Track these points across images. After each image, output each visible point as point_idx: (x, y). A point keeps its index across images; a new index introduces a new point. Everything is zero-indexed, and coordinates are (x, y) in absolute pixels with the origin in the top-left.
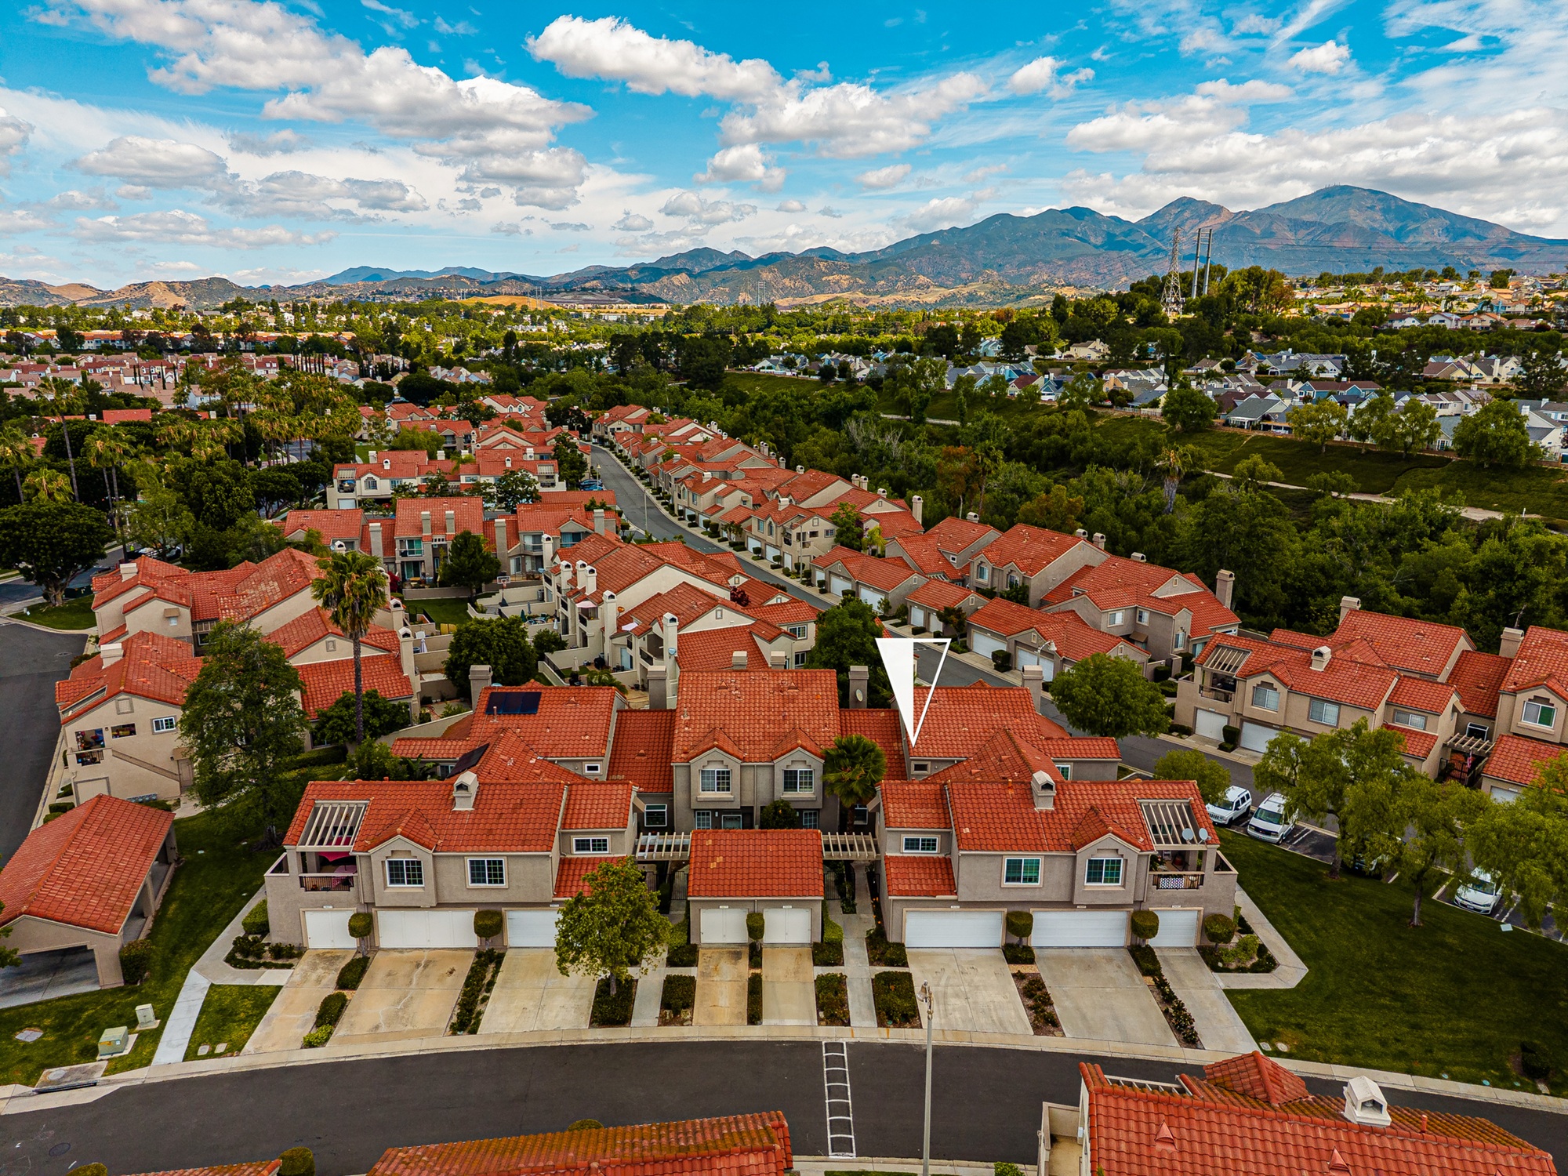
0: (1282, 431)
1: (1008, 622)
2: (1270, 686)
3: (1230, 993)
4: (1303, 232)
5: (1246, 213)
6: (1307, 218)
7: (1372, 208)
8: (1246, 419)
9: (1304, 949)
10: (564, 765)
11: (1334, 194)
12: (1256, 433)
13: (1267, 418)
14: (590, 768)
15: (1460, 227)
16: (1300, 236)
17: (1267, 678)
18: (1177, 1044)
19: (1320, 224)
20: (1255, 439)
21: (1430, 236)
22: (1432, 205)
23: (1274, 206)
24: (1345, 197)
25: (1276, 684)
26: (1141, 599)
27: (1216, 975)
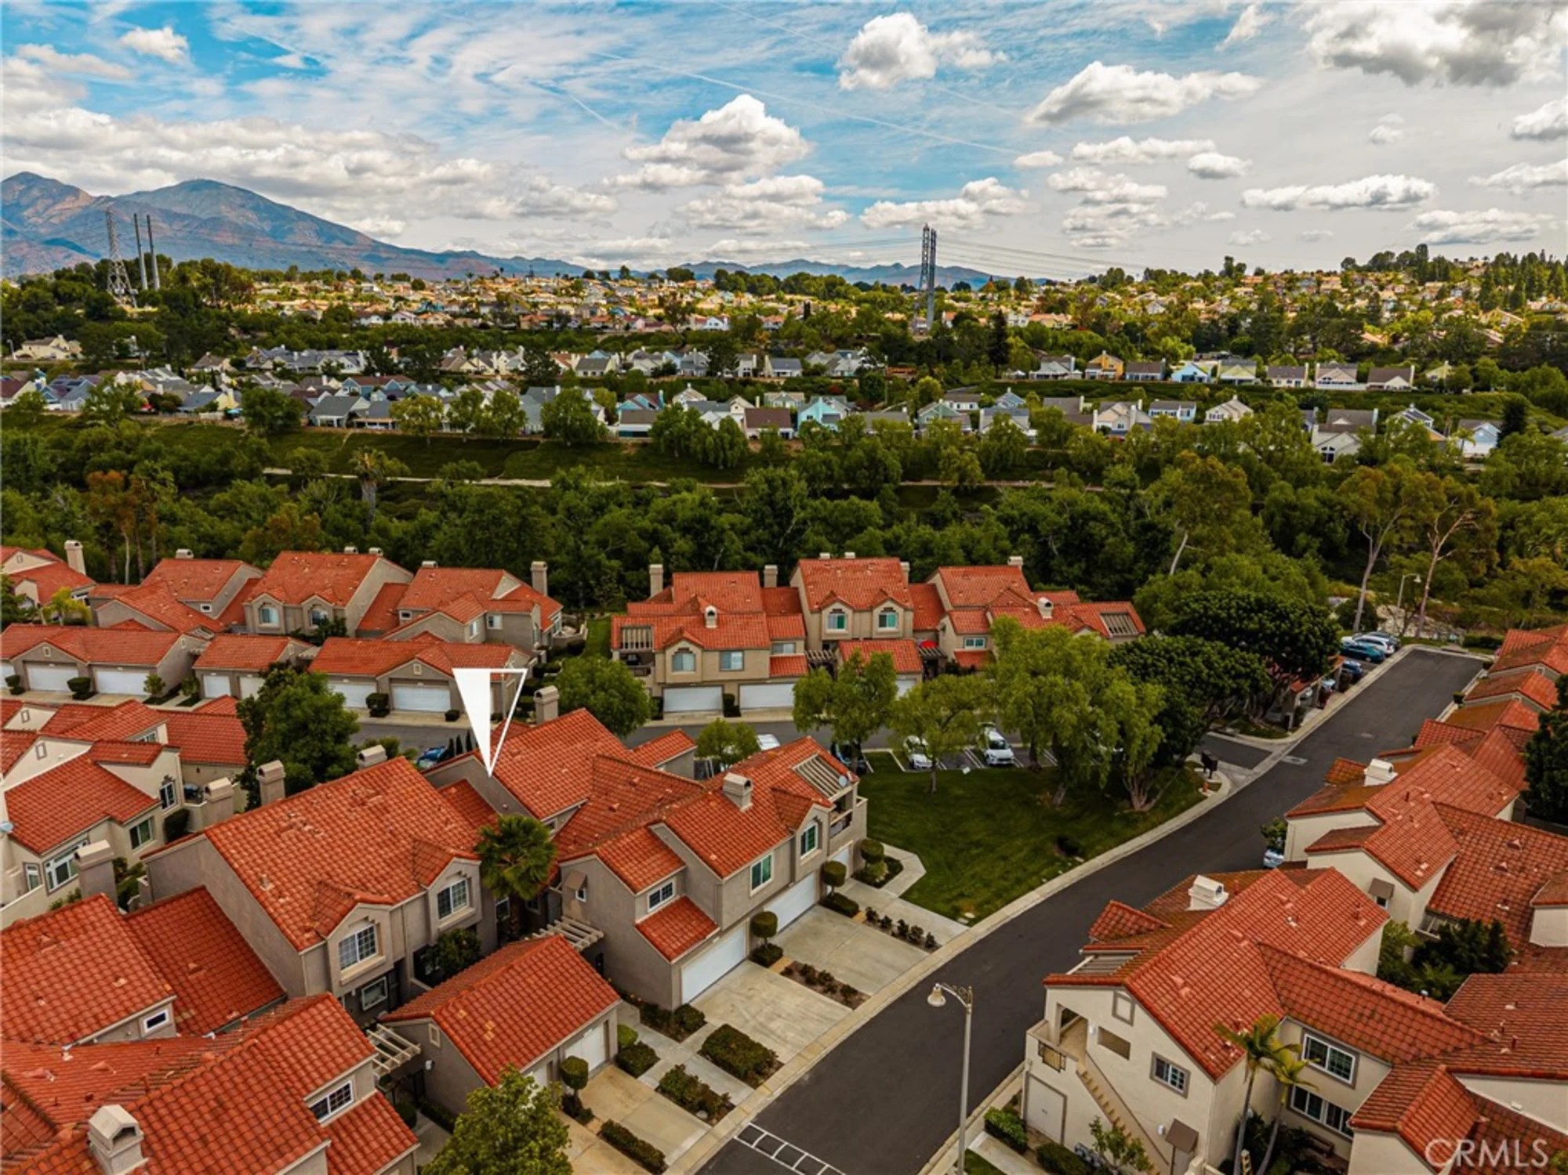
0: (378, 427)
1: (366, 661)
2: (687, 650)
3: (906, 896)
4: (177, 225)
5: (109, 199)
6: (177, 209)
7: (243, 206)
8: (335, 418)
9: (899, 842)
10: (106, 1040)
11: (198, 187)
12: (351, 431)
13: (353, 415)
14: (151, 1023)
15: (330, 232)
16: (176, 227)
17: (683, 644)
18: (926, 954)
19: (194, 217)
20: (353, 436)
21: (303, 238)
22: (298, 208)
23: (138, 194)
24: (214, 192)
25: (692, 648)
26: (488, 606)
27: (883, 890)
